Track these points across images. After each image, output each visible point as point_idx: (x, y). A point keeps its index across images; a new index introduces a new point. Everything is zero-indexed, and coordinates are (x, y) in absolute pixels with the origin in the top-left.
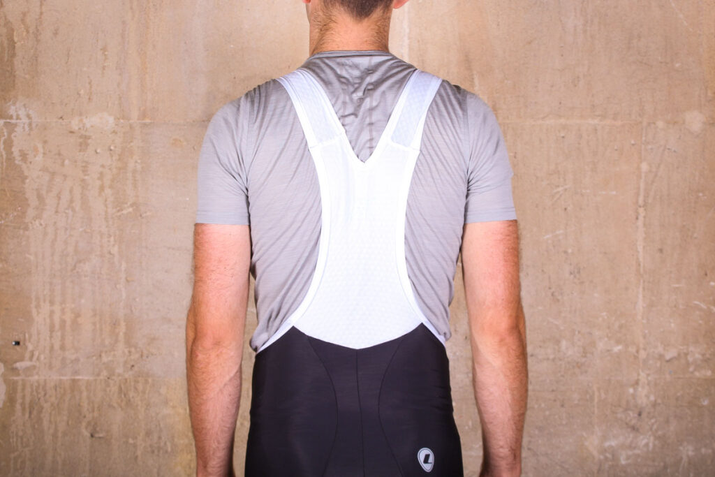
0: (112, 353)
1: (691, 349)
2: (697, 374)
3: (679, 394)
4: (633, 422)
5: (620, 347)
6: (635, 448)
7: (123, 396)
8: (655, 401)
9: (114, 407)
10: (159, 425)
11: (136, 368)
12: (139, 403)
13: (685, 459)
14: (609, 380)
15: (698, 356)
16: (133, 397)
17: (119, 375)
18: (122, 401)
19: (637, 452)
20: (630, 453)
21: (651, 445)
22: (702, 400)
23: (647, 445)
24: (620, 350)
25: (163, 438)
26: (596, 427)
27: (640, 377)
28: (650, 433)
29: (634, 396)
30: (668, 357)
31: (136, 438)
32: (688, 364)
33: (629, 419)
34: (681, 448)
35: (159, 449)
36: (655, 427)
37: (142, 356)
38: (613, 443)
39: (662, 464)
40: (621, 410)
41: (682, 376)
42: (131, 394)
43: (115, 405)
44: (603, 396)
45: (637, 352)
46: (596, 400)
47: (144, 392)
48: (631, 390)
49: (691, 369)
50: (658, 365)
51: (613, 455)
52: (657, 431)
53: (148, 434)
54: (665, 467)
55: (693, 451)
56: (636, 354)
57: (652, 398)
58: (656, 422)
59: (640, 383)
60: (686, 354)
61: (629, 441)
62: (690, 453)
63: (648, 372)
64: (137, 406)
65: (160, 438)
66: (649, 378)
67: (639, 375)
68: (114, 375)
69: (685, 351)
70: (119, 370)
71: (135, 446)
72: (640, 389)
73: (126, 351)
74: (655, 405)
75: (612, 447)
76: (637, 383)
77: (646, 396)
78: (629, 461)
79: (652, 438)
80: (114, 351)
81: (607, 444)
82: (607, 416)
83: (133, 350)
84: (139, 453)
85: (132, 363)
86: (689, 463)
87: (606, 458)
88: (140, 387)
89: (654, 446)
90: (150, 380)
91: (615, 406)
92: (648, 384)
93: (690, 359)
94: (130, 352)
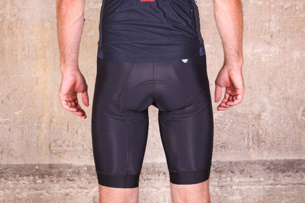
0: (4, 9)
1: (297, 3)
2: (300, 15)
3: (291, 26)
4: (268, 40)
5: (261, 2)
6: (269, 53)
7: (10, 30)
8: (280, 29)
9: (6, 36)
10: (29, 44)
11: (16, 16)
12: (18, 34)
13: (295, 59)
14: (256, 19)
15: (301, 6)
16: (15, 31)
17: (8, 20)
18: (9, 33)
19: (271, 55)
20: (267, 56)
21: (278, 51)
22: (303, 29)
23: (276, 51)
24: (261, 4)
25: (31, 51)
26: (249, 42)
27: (272, 17)
28: (277, 46)
29: (269, 27)
30: (285, 7)
31: (17, 51)
32: (296, 11)
33: (266, 38)
34: (293, 53)
35: (29, 56)
36: (279, 42)
37: (19, 10)
38: (258, 51)
39: (283, 61)
40: (262, 34)
41: (293, 17)
42: (14, 29)
43: (6, 35)
44: (253, 27)
45: (270, 5)
46: (249, 29)
47: (20, 28)
48: (267, 24)
49: (298, 13)
50: (281, 11)
51: (258, 57)
52: (280, 44)
53: (23, 49)
54: (285, 63)
55: (299, 55)
56: (270, 6)
57: (278, 28)
58: (280, 40)
59: (272, 20)
60: (295, 6)
61: (266, 50)
62: (298, 55)
63: (276, 15)
64: (17, 35)
65: (29, 51)
66: (276, 18)
67: (271, 16)
68: (5, 20)
69: (295, 4)
70: (8, 17)
71: (16, 55)
72: (272, 23)
73: (11, 7)
74: (279, 31)
75: (258, 53)
76: (270, 20)
77: (275, 27)
78: (267, 60)
79: (278, 48)
80: (5, 8)
81: (255, 51)
82: (255, 37)
83: (14, 7)
84: (19, 59)
85: (15, 14)
86: (297, 61)
87: (255, 59)
88: (19, 25)
89: (279, 52)
90: (23, 22)
91: (259, 32)
92: (276, 21)
93: (297, 8)
94: (13, 8)
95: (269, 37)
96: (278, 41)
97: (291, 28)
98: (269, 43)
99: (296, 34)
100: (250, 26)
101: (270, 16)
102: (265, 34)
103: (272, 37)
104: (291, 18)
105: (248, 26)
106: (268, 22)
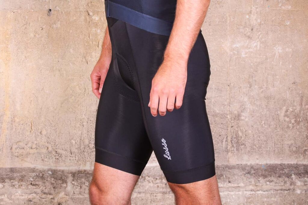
95: (250, 30)
96: (259, 35)
97: (272, 21)
98: (249, 37)
99: (278, 28)
100: (228, 18)
101: (250, 8)
102: (245, 27)
103: (252, 30)
104: (273, 10)
105: (227, 19)
106: (248, 14)
